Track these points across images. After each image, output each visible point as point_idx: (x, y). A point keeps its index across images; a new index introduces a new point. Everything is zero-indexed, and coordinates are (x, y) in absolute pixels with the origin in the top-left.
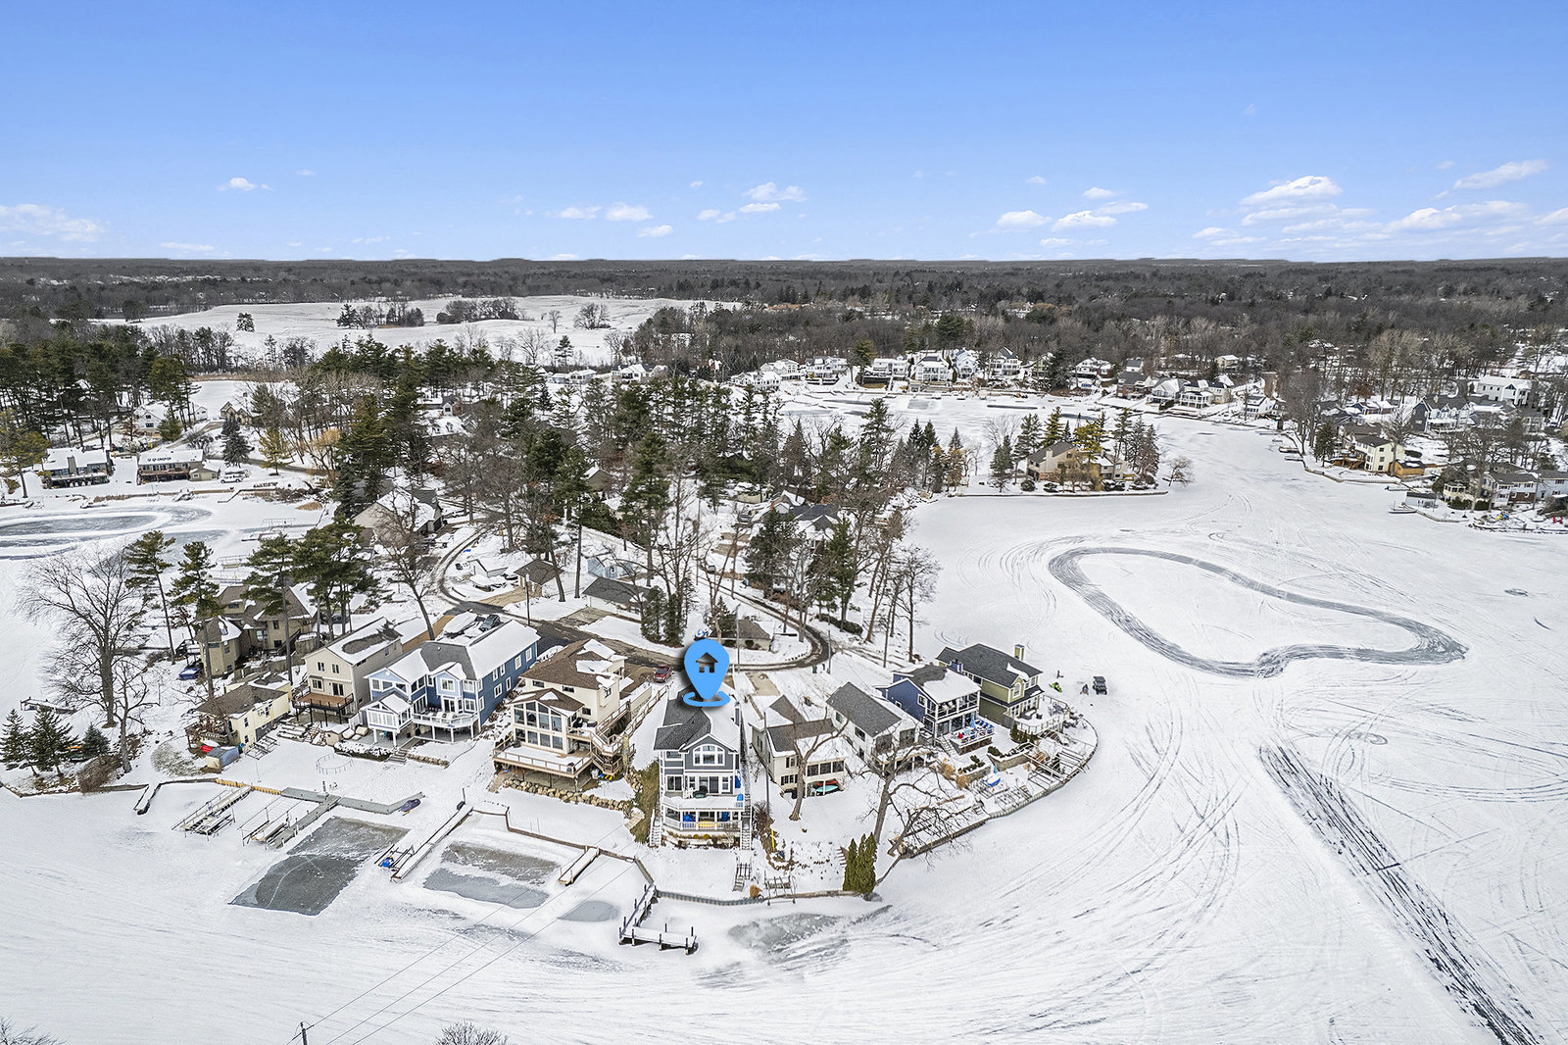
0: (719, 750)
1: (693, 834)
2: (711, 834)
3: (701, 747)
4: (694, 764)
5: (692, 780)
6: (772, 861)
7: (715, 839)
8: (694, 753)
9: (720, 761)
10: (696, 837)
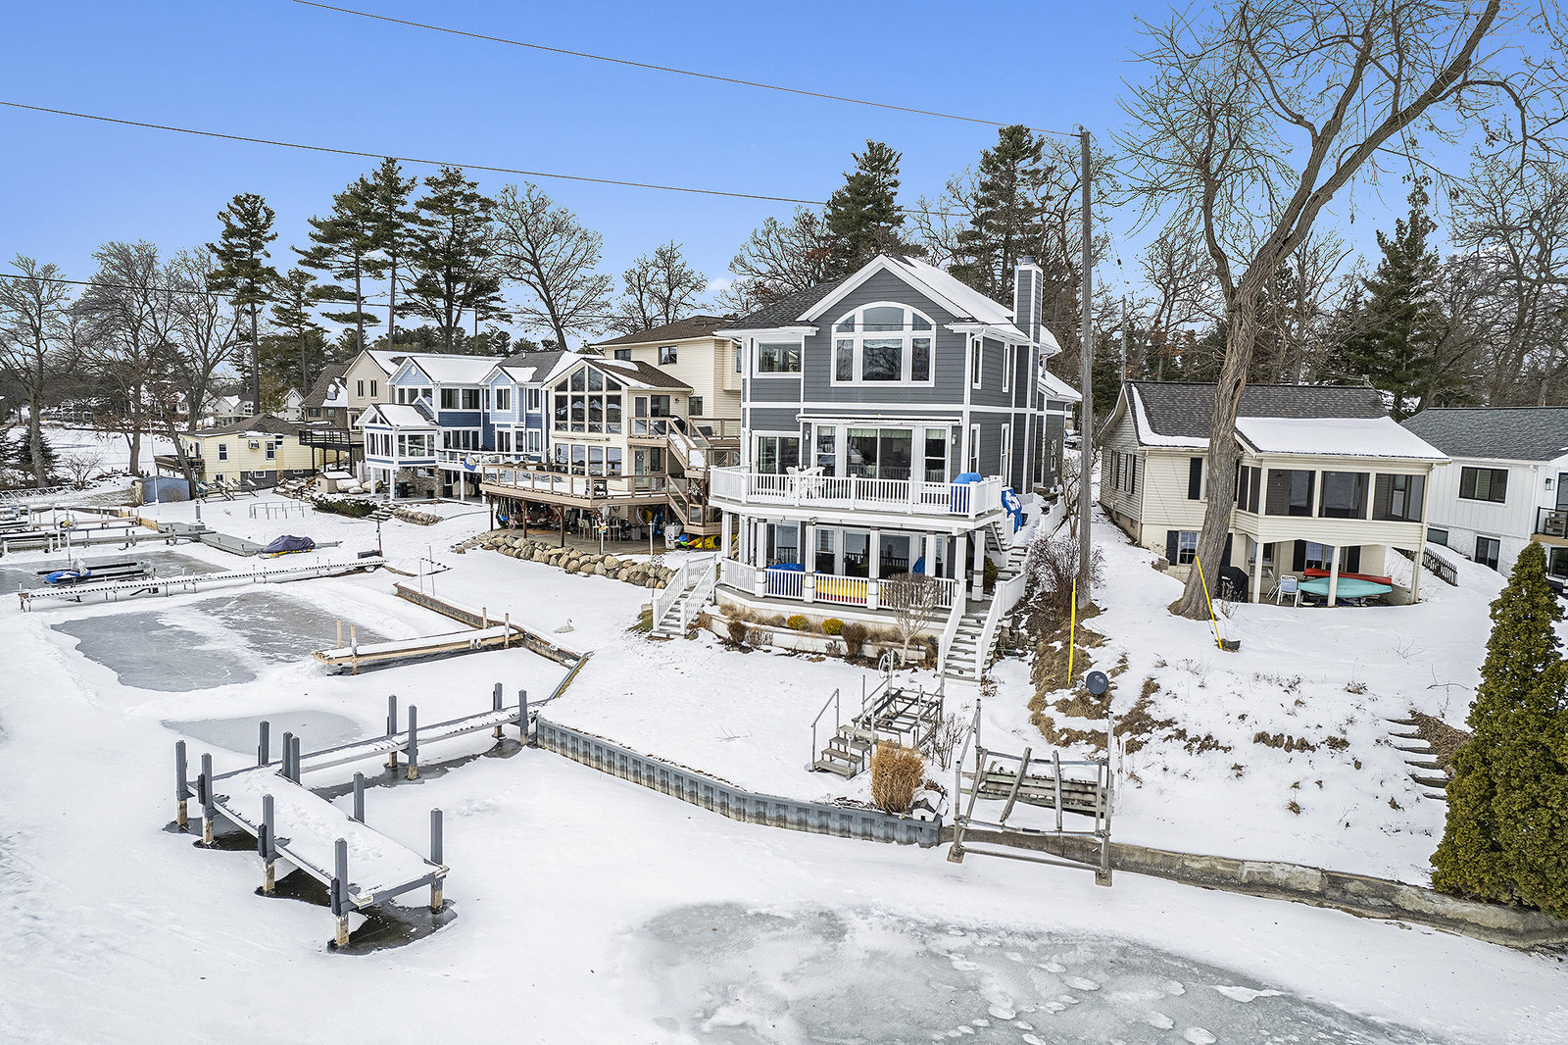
0: (919, 324)
1: (788, 611)
2: (849, 618)
3: (858, 313)
4: (834, 383)
5: (826, 441)
6: (1050, 712)
7: (857, 637)
8: (836, 336)
9: (920, 372)
10: (799, 625)
